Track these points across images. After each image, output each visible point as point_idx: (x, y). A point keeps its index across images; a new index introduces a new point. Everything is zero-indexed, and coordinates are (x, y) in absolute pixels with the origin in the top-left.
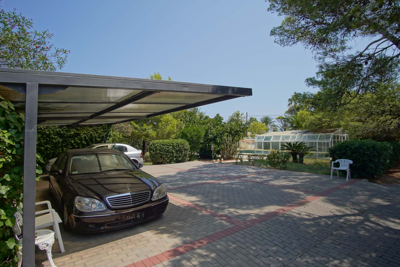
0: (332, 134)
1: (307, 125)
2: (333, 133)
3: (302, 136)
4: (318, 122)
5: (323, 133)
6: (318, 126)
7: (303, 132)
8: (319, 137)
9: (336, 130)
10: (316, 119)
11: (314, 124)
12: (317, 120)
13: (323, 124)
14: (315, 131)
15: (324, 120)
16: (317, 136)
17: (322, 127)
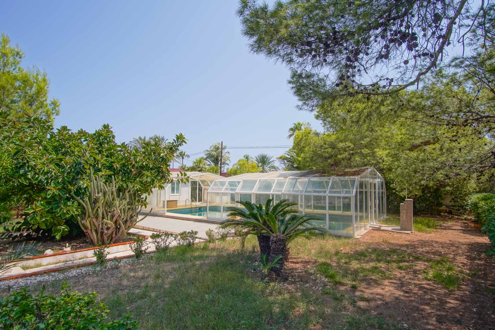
0: (357, 178)
1: (307, 158)
2: (359, 176)
3: (296, 181)
4: (330, 150)
5: (338, 175)
6: (329, 161)
7: (299, 175)
8: (330, 184)
9: (363, 171)
10: (325, 144)
11: (321, 156)
12: (327, 146)
13: (339, 156)
14: (323, 172)
15: (341, 145)
16: (327, 183)
17: (336, 164)
